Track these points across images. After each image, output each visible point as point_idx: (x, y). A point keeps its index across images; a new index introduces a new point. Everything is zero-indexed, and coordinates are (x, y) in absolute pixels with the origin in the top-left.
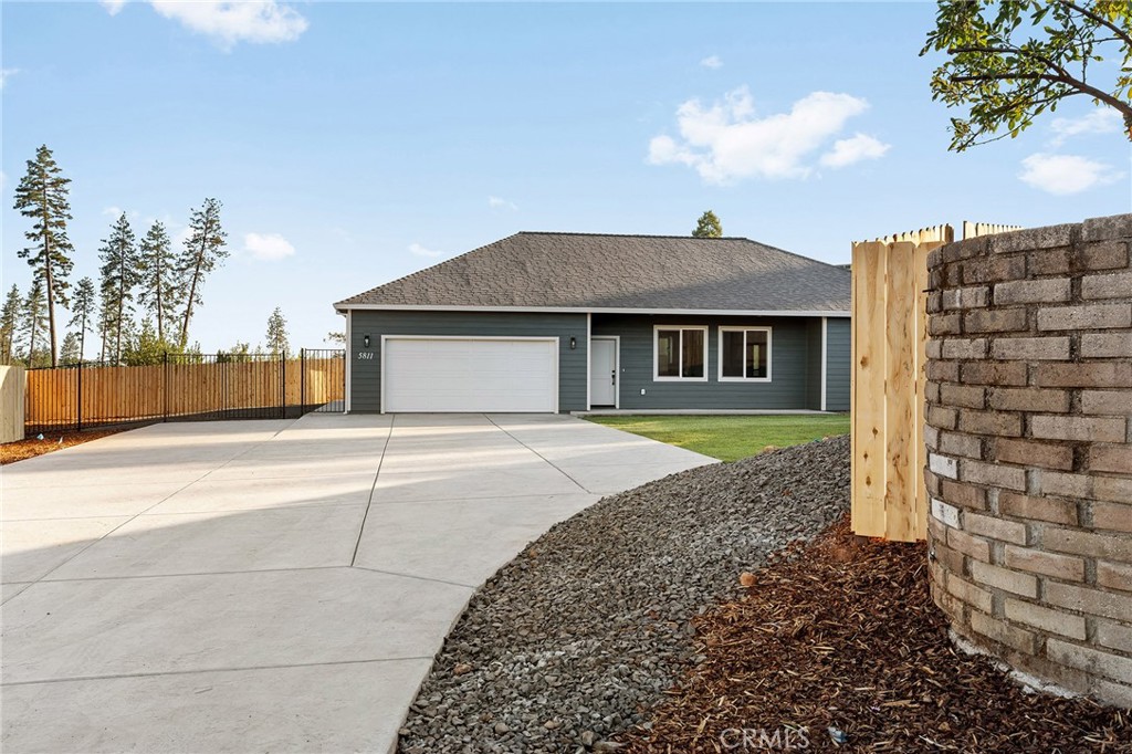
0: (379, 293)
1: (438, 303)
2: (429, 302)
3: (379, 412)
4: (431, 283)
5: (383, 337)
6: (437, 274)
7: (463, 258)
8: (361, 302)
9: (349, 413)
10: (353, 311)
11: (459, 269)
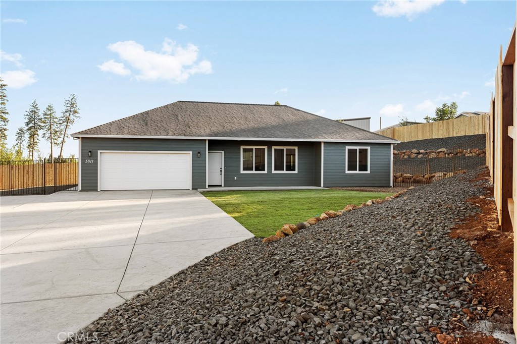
0: (98, 129)
1: (128, 134)
2: (123, 134)
3: (97, 190)
4: (128, 125)
5: (99, 152)
6: (131, 120)
7: (147, 113)
8: (87, 134)
9: (81, 191)
10: (82, 138)
11: (144, 118)
